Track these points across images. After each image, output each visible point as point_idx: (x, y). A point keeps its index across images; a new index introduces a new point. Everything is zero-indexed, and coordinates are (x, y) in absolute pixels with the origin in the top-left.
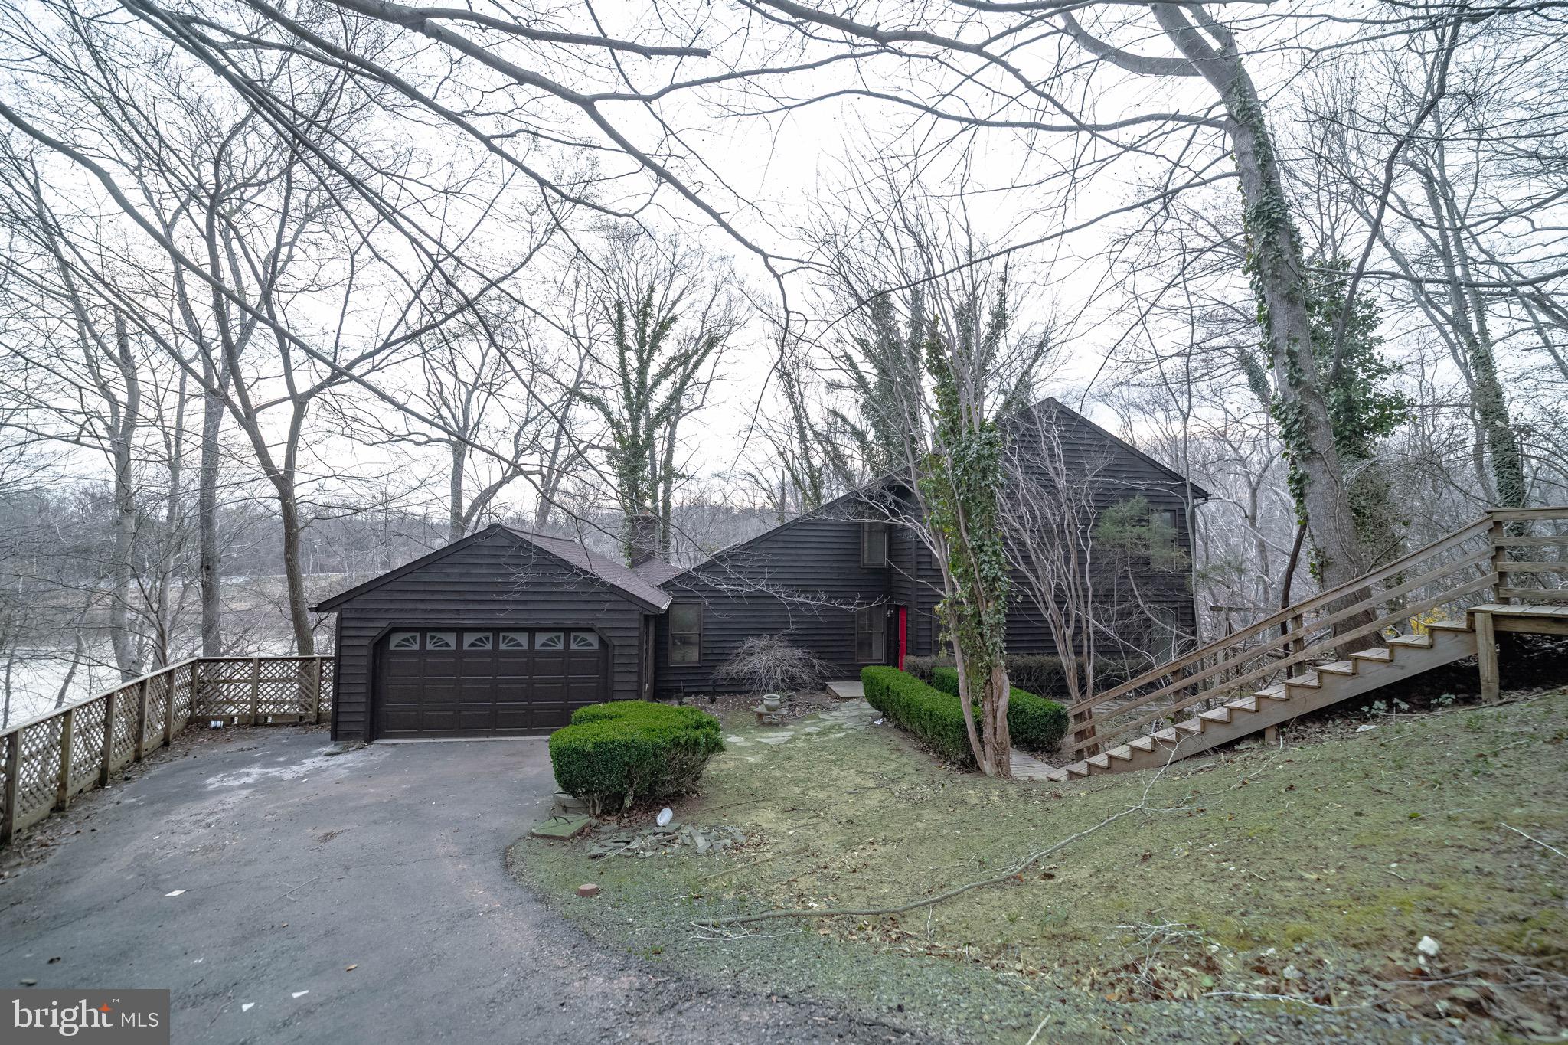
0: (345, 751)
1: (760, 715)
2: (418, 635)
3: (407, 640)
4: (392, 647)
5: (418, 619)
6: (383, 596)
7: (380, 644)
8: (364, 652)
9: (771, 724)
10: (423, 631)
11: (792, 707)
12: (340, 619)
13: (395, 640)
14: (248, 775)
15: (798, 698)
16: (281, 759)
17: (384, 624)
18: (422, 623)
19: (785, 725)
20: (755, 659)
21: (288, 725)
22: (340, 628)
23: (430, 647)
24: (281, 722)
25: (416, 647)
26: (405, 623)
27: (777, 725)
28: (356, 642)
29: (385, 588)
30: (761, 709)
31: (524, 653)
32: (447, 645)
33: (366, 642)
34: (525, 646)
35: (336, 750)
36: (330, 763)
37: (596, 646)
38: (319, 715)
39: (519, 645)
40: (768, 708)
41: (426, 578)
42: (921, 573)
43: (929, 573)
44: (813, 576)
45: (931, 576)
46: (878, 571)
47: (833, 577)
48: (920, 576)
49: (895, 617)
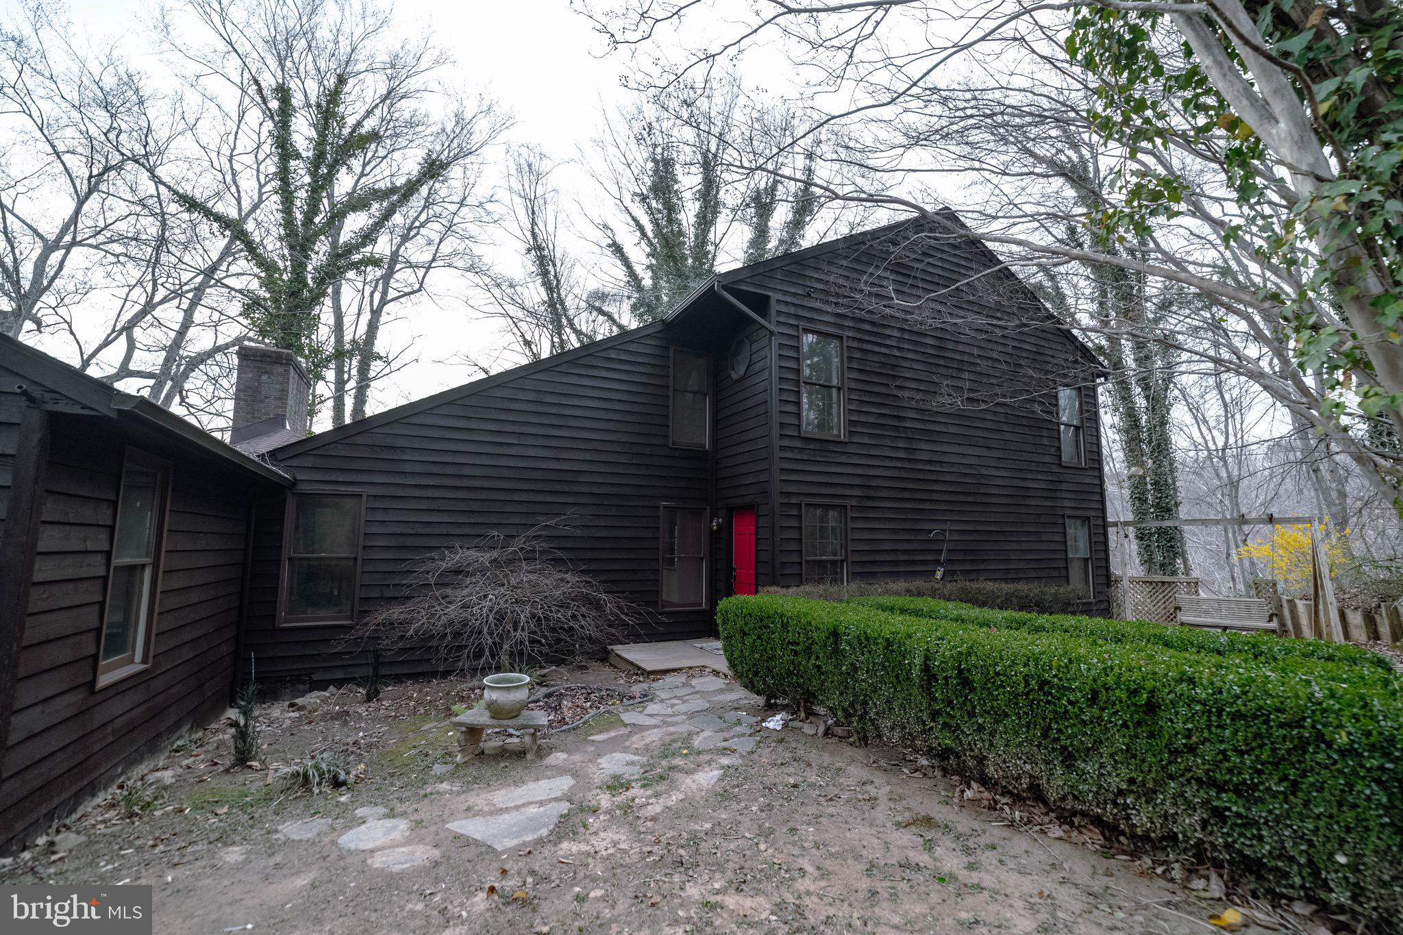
1: (473, 732)
9: (503, 754)
11: (552, 702)
15: (563, 679)
19: (541, 753)
20: (468, 592)
27: (520, 754)
30: (476, 715)
40: (497, 711)
42: (786, 443)
43: (798, 444)
44: (588, 457)
45: (801, 450)
46: (695, 455)
47: (623, 459)
48: (783, 448)
49: (726, 528)
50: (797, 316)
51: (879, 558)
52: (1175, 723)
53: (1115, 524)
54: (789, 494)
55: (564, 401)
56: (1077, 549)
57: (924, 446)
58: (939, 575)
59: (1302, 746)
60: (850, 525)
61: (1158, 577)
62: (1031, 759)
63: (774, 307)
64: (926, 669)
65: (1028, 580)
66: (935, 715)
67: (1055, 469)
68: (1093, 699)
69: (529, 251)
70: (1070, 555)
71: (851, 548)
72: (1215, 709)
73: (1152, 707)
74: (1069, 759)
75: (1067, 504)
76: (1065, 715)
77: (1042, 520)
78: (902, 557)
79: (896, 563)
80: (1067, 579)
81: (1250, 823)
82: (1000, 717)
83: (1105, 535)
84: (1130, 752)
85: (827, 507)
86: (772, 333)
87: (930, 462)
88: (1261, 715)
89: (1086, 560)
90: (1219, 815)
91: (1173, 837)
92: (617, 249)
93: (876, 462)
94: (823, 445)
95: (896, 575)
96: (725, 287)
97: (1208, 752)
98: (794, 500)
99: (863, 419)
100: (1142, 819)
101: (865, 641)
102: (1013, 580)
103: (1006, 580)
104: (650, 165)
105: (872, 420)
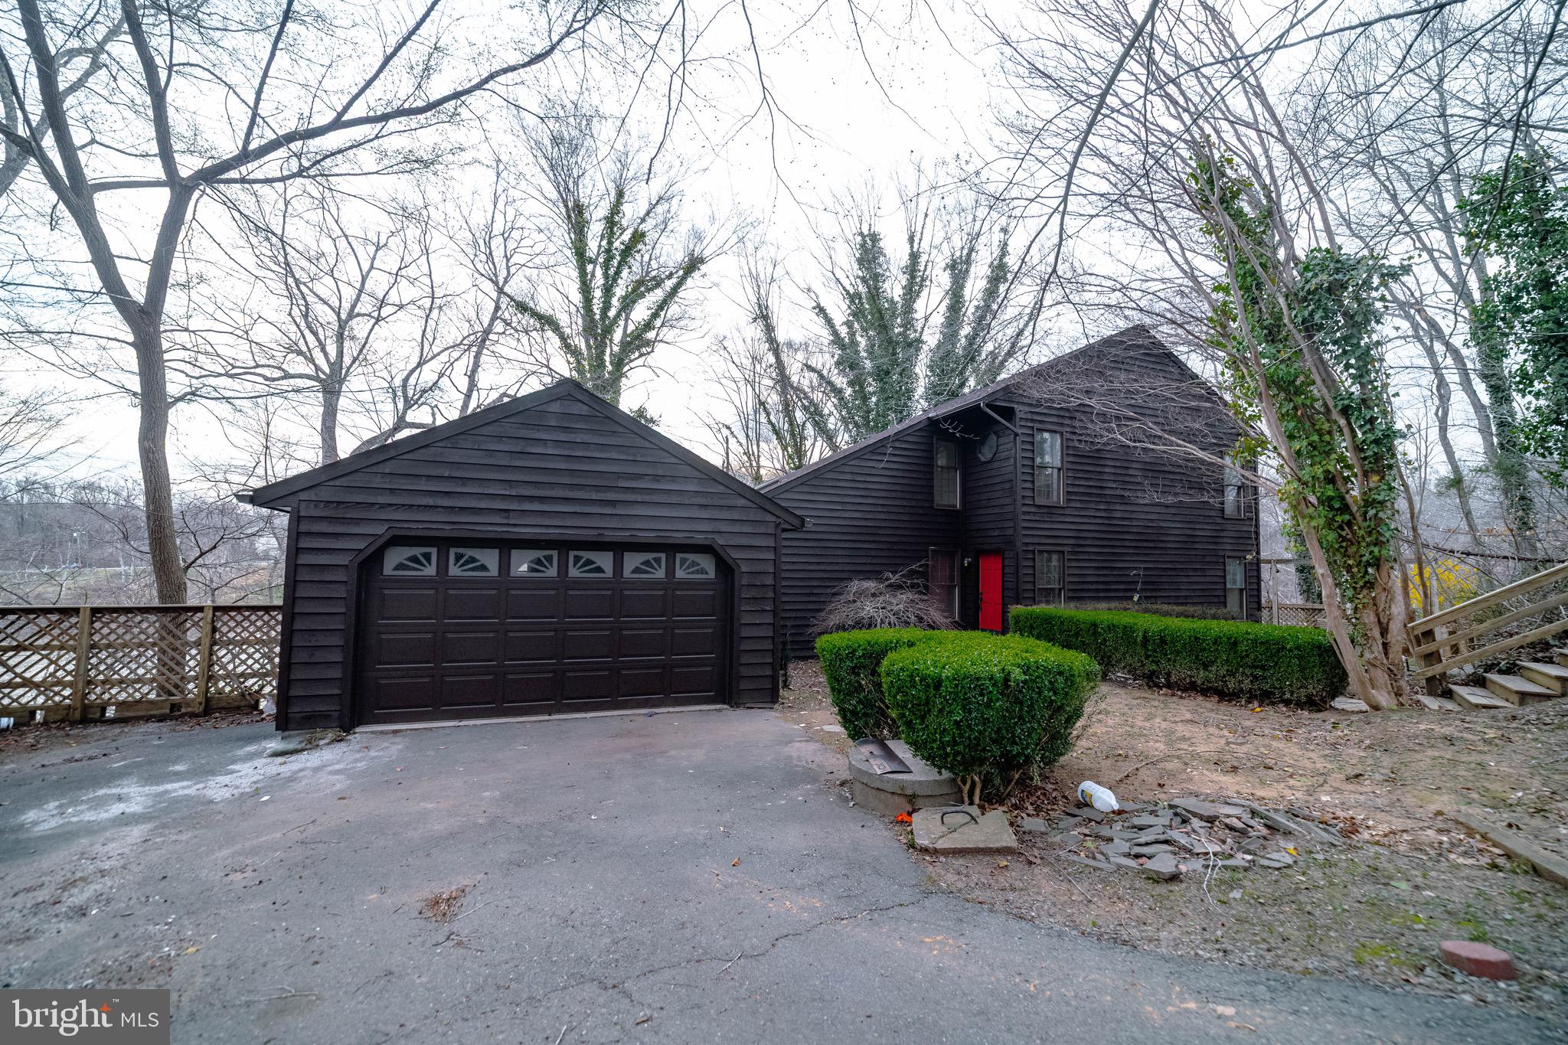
0: (312, 745)
2: (434, 551)
3: (414, 559)
4: (388, 569)
5: (438, 522)
6: (377, 482)
7: (371, 562)
8: (341, 576)
10: (443, 543)
12: (296, 519)
13: (393, 558)
14: (120, 798)
16: (179, 768)
17: (380, 529)
18: (448, 531)
21: (148, 719)
22: (295, 534)
23: (454, 571)
24: (132, 715)
25: (430, 571)
26: (417, 529)
28: (324, 559)
29: (380, 468)
31: (606, 581)
32: (483, 568)
33: (344, 560)
34: (609, 572)
35: (291, 746)
36: (295, 766)
37: (712, 574)
38: (208, 700)
39: (599, 570)
41: (456, 456)
42: (1025, 509)
43: (1033, 510)
44: (883, 516)
45: (1035, 513)
46: (950, 513)
47: (904, 518)
48: (1024, 513)
49: (974, 566)
50: (1033, 421)
51: (1086, 587)
52: (1242, 648)
53: (1269, 562)
54: (1027, 544)
55: (868, 479)
56: (1234, 582)
57: (1118, 507)
58: (1136, 598)
59: (1278, 651)
60: (1067, 564)
61: (1309, 605)
62: (1191, 669)
63: (1019, 415)
64: (1145, 637)
65: (1194, 604)
66: (1147, 657)
67: (1219, 521)
68: (1215, 643)
69: (755, 320)
70: (1229, 586)
71: (1068, 579)
72: (1255, 641)
73: (1235, 643)
74: (1206, 666)
75: (1228, 547)
76: (1204, 650)
77: (1208, 559)
78: (1101, 587)
79: (1097, 590)
80: (1225, 604)
81: (1264, 678)
82: (1178, 653)
83: (1258, 570)
84: (1227, 660)
85: (1049, 552)
86: (1016, 435)
87: (1123, 519)
88: (1267, 642)
89: (1241, 590)
90: (1255, 678)
91: (1241, 690)
92: (821, 310)
93: (1085, 520)
94: (1051, 510)
95: (1098, 599)
96: (988, 405)
97: (1252, 656)
98: (1031, 548)
99: (1076, 490)
100: (1232, 685)
101: (1111, 628)
102: (1182, 604)
103: (1177, 604)
104: (859, 239)
105: (1082, 490)
